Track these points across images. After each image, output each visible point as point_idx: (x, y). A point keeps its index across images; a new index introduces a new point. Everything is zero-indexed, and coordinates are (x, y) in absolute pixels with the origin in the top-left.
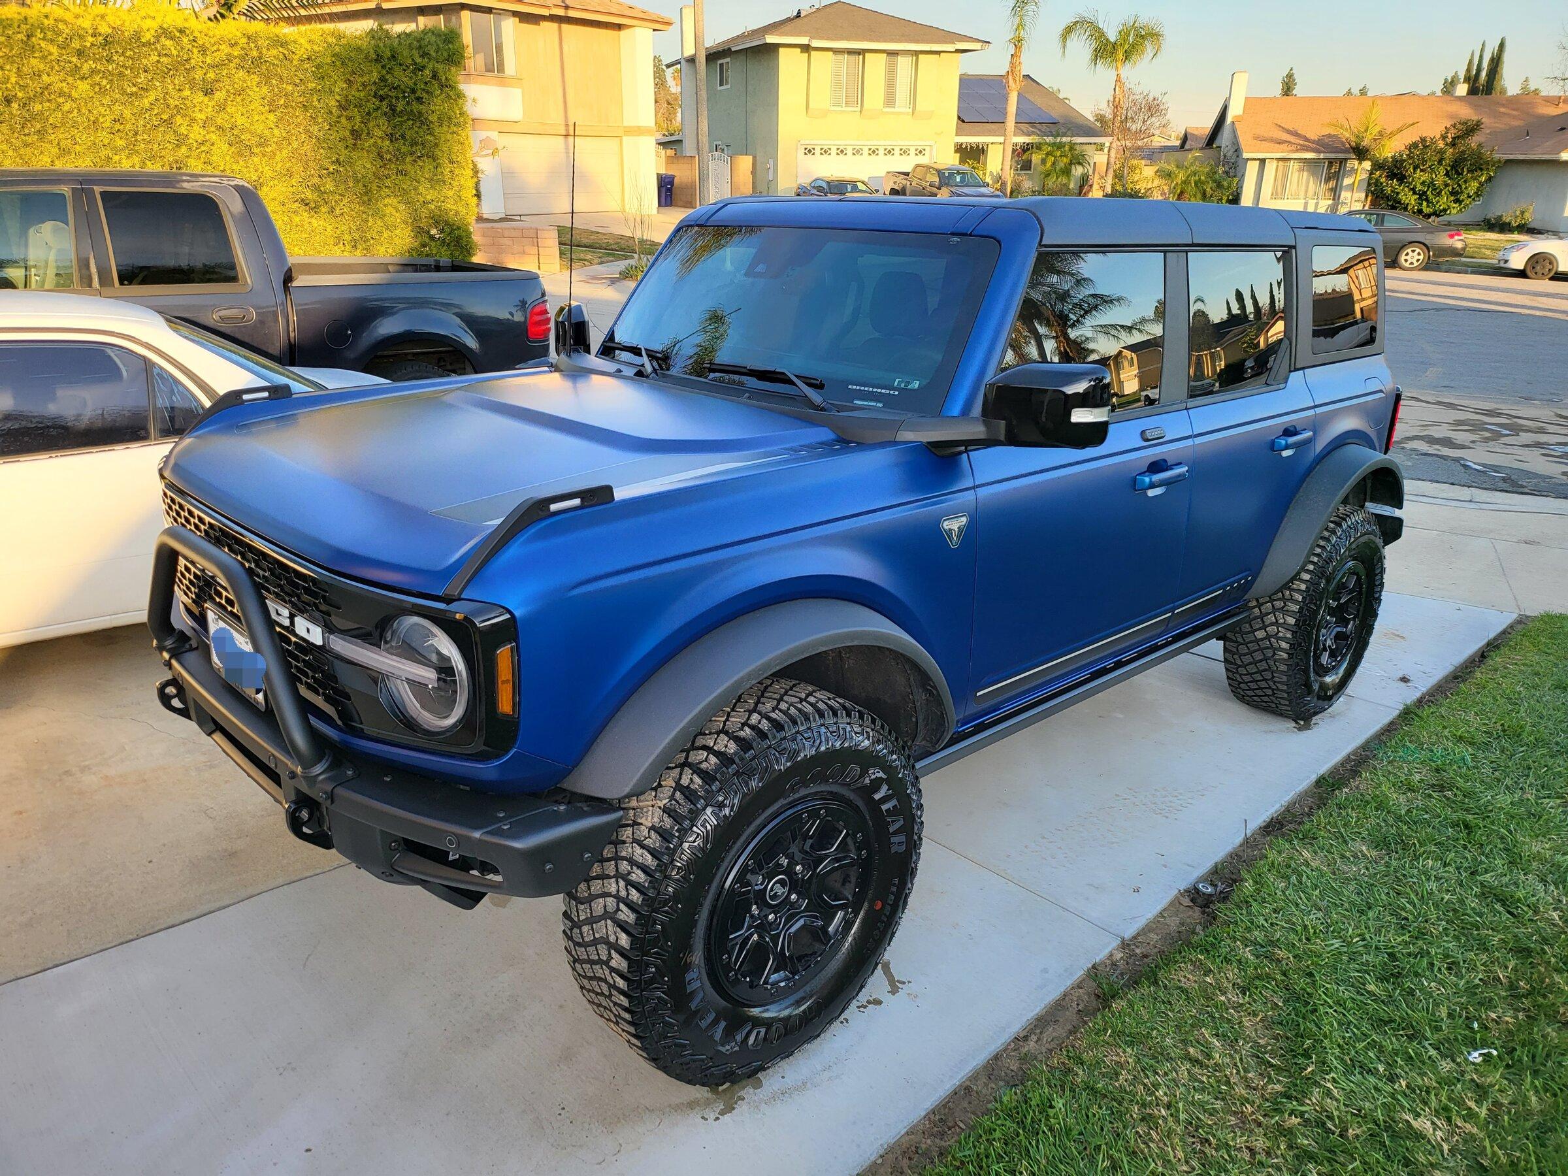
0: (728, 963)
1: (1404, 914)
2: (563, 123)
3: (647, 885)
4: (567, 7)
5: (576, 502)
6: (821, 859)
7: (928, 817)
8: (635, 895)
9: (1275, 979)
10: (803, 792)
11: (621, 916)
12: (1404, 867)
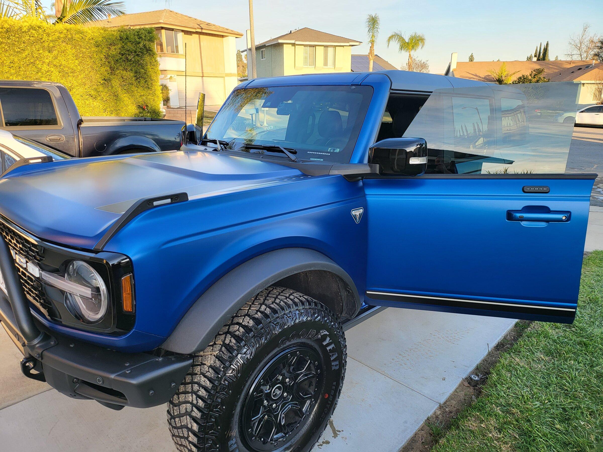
0: (252, 433)
1: (566, 388)
2: (201, 72)
3: (207, 397)
4: (202, 29)
5: (169, 201)
6: (299, 375)
7: (349, 351)
8: (201, 403)
9: (513, 424)
10: (288, 343)
11: (194, 414)
12: (561, 364)
